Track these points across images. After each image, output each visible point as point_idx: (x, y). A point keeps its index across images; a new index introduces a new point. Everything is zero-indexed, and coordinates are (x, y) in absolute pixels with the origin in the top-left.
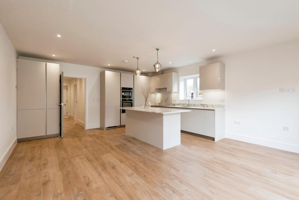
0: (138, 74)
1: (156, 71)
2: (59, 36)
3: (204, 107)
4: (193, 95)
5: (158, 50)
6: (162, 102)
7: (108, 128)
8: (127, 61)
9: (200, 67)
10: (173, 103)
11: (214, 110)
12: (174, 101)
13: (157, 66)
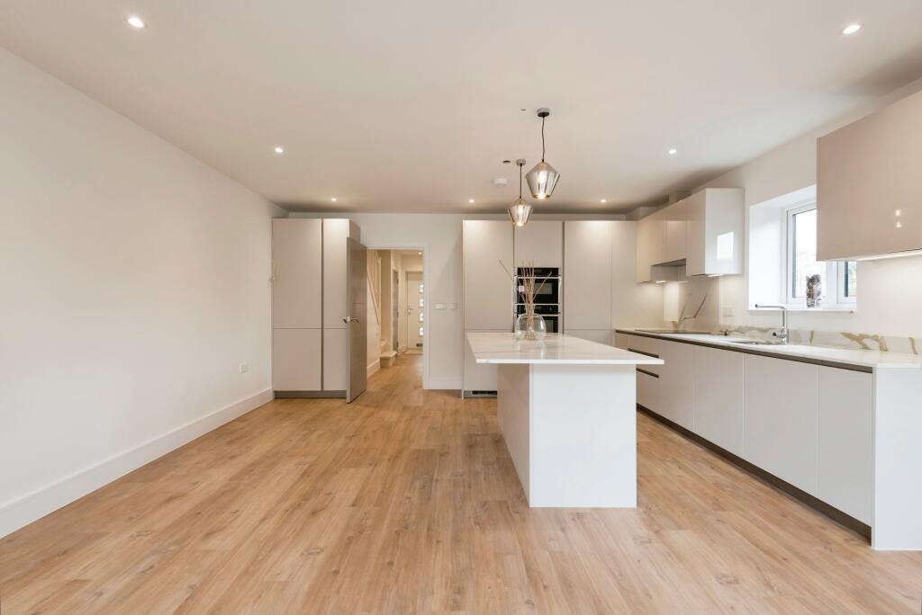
0: (521, 217)
1: (535, 197)
2: (279, 150)
3: (866, 347)
4: (816, 288)
5: (543, 115)
6: (682, 318)
7: (475, 392)
8: (501, 181)
9: (819, 140)
10: (723, 322)
11: (869, 370)
12: (725, 315)
13: (542, 177)
